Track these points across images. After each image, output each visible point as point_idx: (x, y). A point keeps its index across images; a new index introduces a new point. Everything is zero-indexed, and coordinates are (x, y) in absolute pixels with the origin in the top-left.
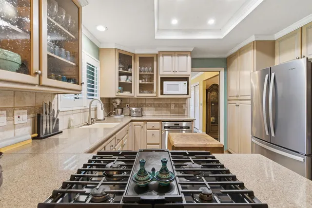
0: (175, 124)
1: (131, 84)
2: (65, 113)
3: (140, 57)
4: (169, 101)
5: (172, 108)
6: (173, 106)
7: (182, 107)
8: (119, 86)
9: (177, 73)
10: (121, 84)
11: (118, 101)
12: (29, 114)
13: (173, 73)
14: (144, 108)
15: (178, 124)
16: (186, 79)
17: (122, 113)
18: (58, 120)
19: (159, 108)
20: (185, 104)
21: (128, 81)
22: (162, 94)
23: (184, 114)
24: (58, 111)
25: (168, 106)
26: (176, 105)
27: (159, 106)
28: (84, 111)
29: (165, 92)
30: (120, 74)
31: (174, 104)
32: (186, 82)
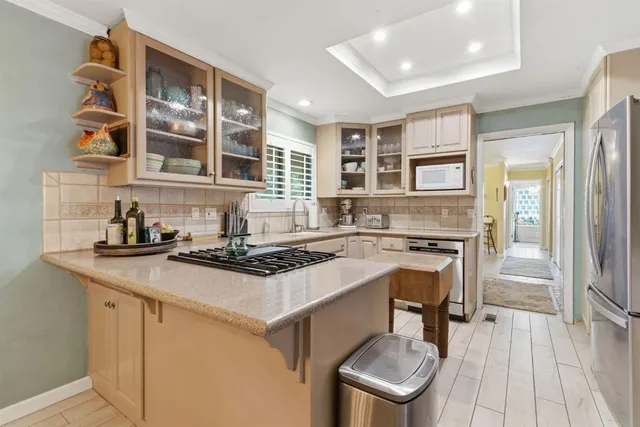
0: (430, 244)
1: (364, 175)
2: (258, 215)
3: (379, 129)
4: (437, 203)
5: (443, 216)
6: (445, 212)
7: (466, 214)
8: (342, 179)
9: (438, 150)
10: (345, 177)
11: (347, 202)
12: (218, 212)
13: (433, 150)
14: (392, 216)
15: (436, 245)
16: (461, 158)
17: (353, 221)
18: (246, 221)
19: (419, 216)
20: (472, 207)
21: (360, 171)
22: (413, 188)
23: (470, 227)
24: (248, 212)
25: (435, 211)
26: (451, 210)
27: (419, 212)
28: (288, 214)
29: (419, 185)
30: (345, 161)
31: (448, 207)
32: (461, 165)
